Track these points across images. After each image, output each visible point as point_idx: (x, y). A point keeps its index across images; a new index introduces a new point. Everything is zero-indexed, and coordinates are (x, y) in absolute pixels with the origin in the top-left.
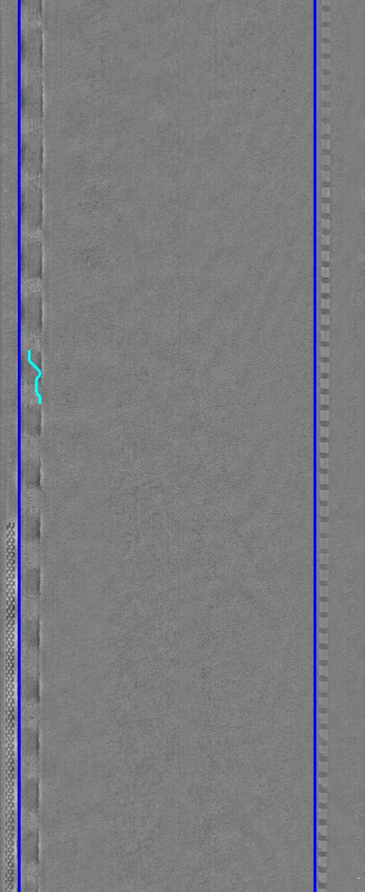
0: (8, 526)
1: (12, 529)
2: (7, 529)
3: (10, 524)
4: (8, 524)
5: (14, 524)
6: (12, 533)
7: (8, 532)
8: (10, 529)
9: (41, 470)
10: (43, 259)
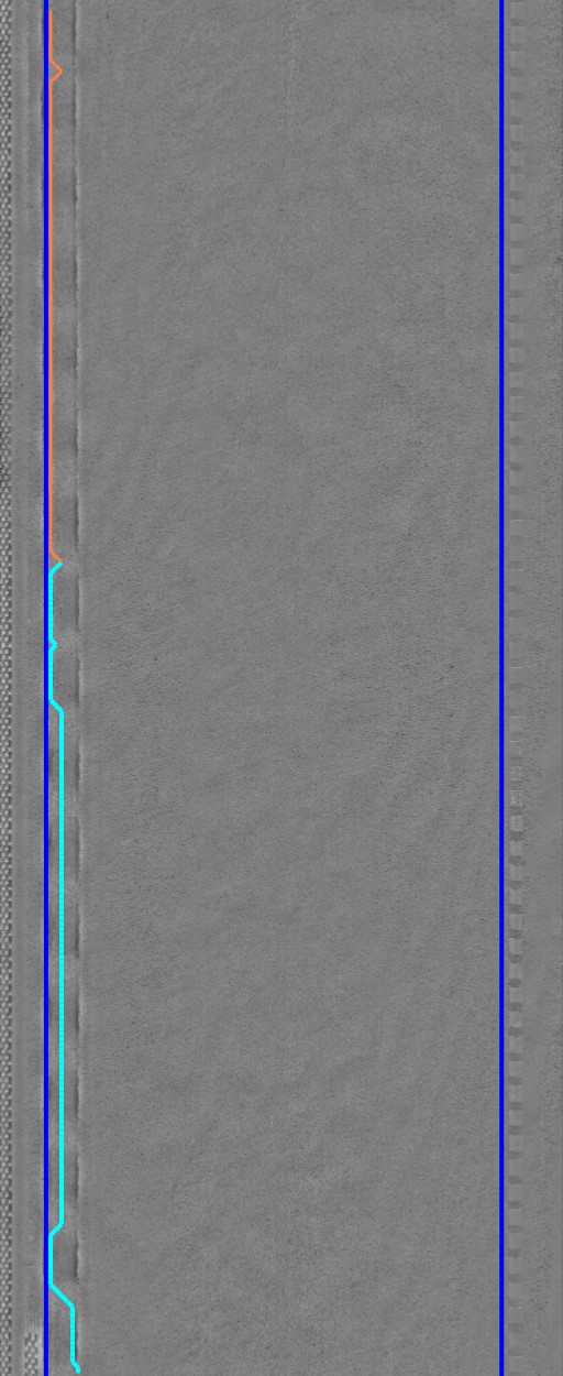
0: (27, 1340)
1: (33, 1343)
2: (26, 1344)
3: (30, 1336)
4: (26, 1335)
5: (36, 1336)
6: (33, 1350)
7: (26, 1348)
8: (29, 1344)
9: (79, 1253)
10: (81, 928)
